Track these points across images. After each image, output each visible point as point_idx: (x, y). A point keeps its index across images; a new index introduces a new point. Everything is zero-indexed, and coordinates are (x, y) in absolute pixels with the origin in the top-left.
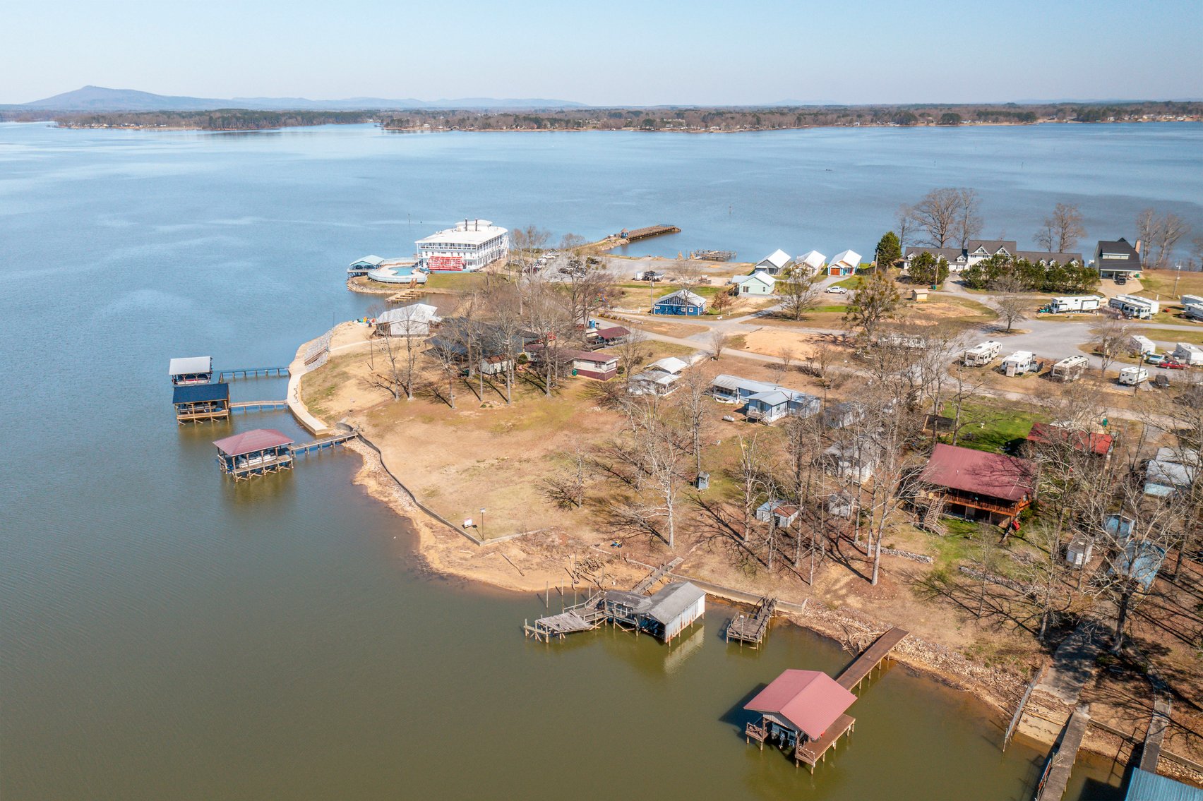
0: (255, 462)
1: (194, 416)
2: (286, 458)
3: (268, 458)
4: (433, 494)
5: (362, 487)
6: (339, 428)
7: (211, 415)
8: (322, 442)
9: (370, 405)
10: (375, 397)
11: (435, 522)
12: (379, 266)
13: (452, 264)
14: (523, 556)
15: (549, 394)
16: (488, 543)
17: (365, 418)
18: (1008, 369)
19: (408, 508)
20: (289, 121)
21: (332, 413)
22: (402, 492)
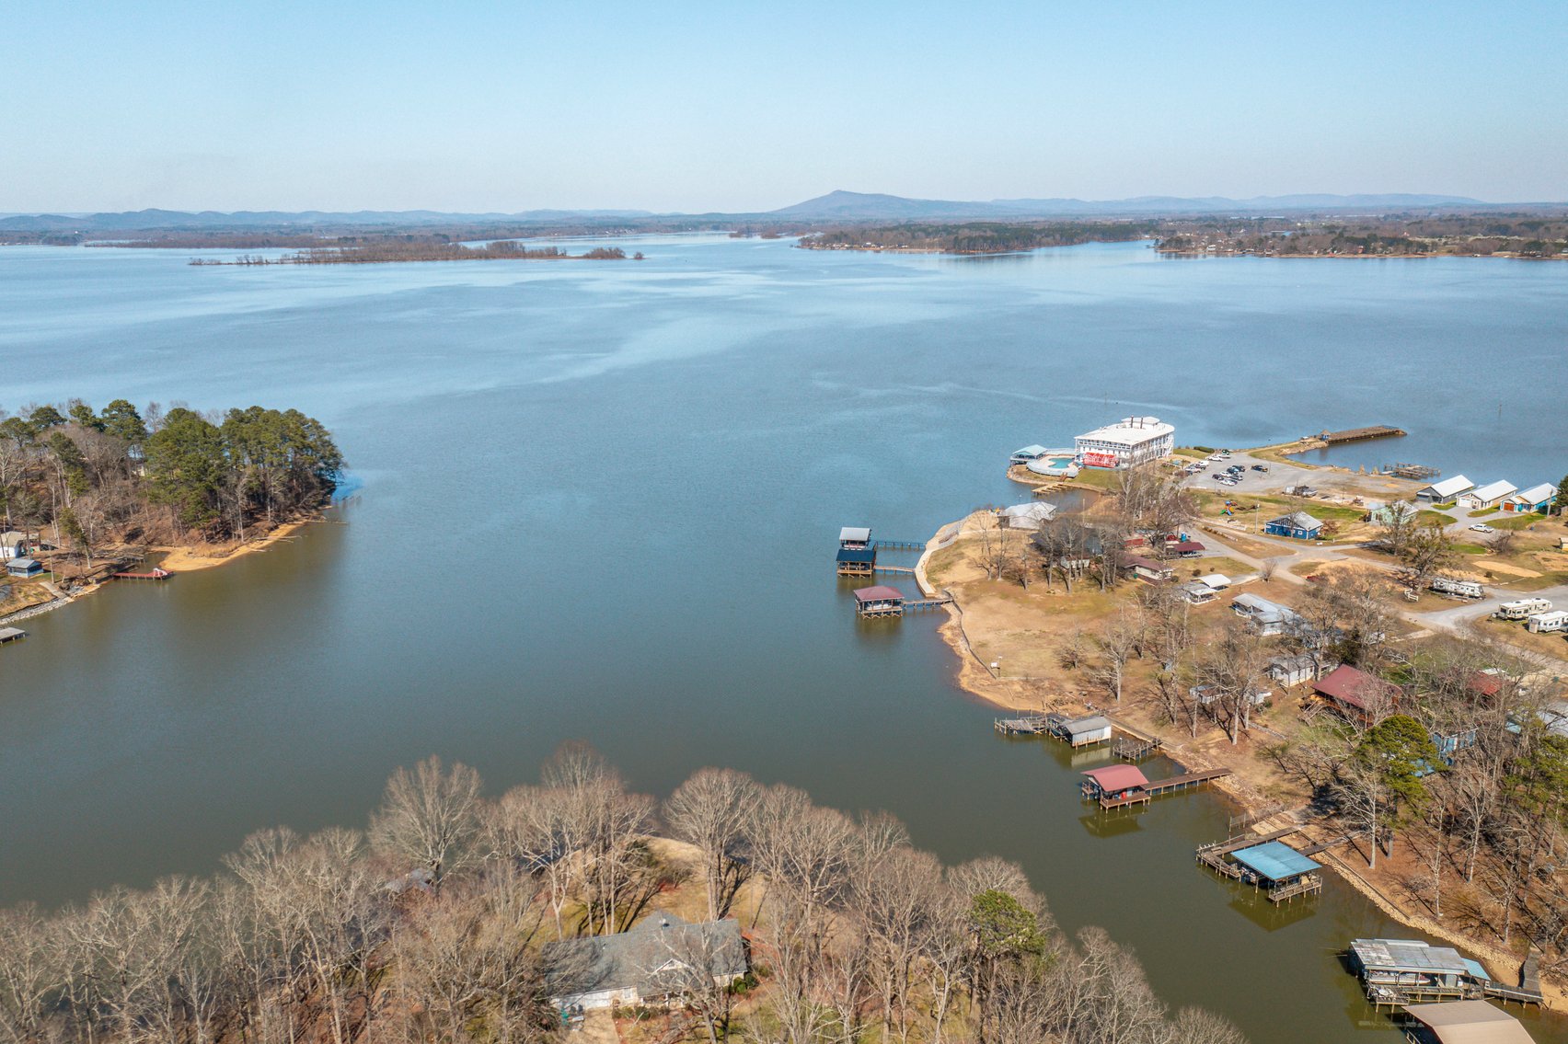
0: (878, 608)
1: (849, 572)
2: (899, 608)
3: (886, 606)
4: (983, 645)
5: (942, 634)
6: (943, 594)
7: (860, 572)
8: (926, 601)
9: (969, 580)
10: (976, 575)
11: (976, 662)
12: (1041, 456)
13: (1106, 461)
14: (1021, 689)
15: (1103, 591)
16: (1002, 679)
17: (961, 589)
18: (1531, 626)
19: (964, 652)
20: (1044, 240)
21: (942, 582)
22: (964, 641)
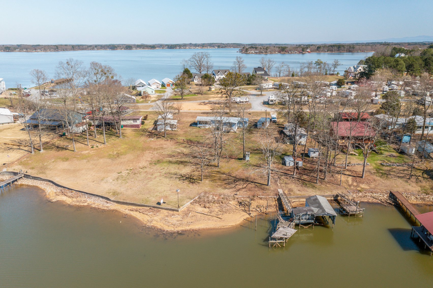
4: (116, 193)
6: (5, 175)
9: (15, 159)
10: (14, 155)
11: (135, 207)
14: (207, 209)
17: (20, 166)
19: (108, 205)
22: (93, 198)
